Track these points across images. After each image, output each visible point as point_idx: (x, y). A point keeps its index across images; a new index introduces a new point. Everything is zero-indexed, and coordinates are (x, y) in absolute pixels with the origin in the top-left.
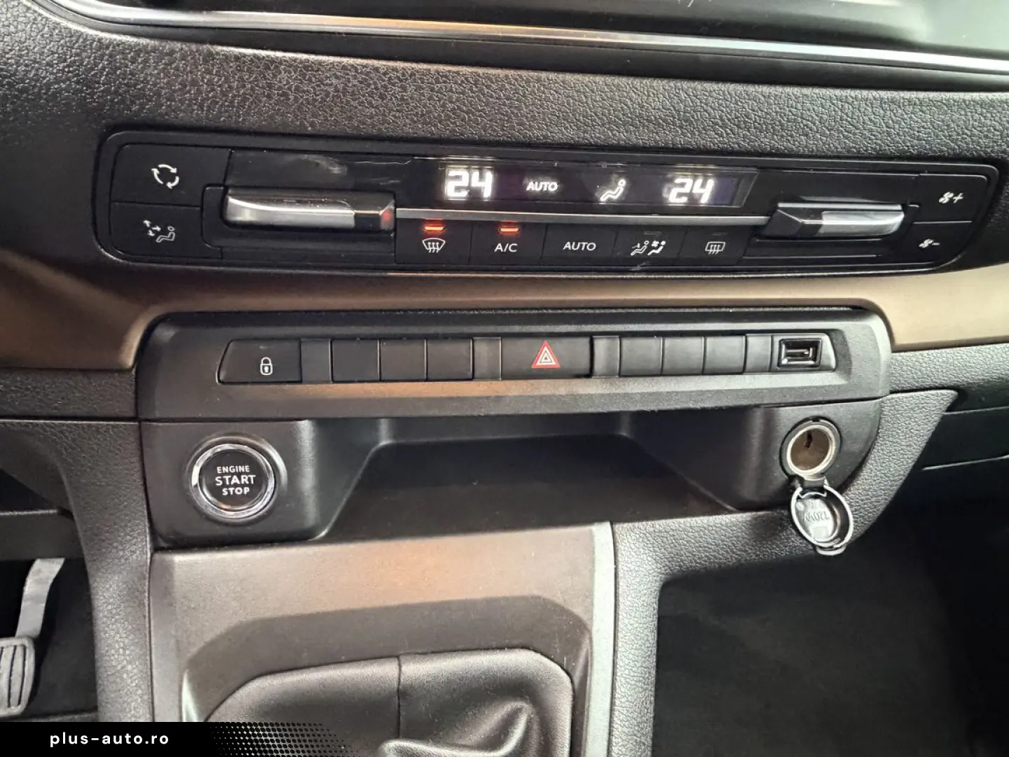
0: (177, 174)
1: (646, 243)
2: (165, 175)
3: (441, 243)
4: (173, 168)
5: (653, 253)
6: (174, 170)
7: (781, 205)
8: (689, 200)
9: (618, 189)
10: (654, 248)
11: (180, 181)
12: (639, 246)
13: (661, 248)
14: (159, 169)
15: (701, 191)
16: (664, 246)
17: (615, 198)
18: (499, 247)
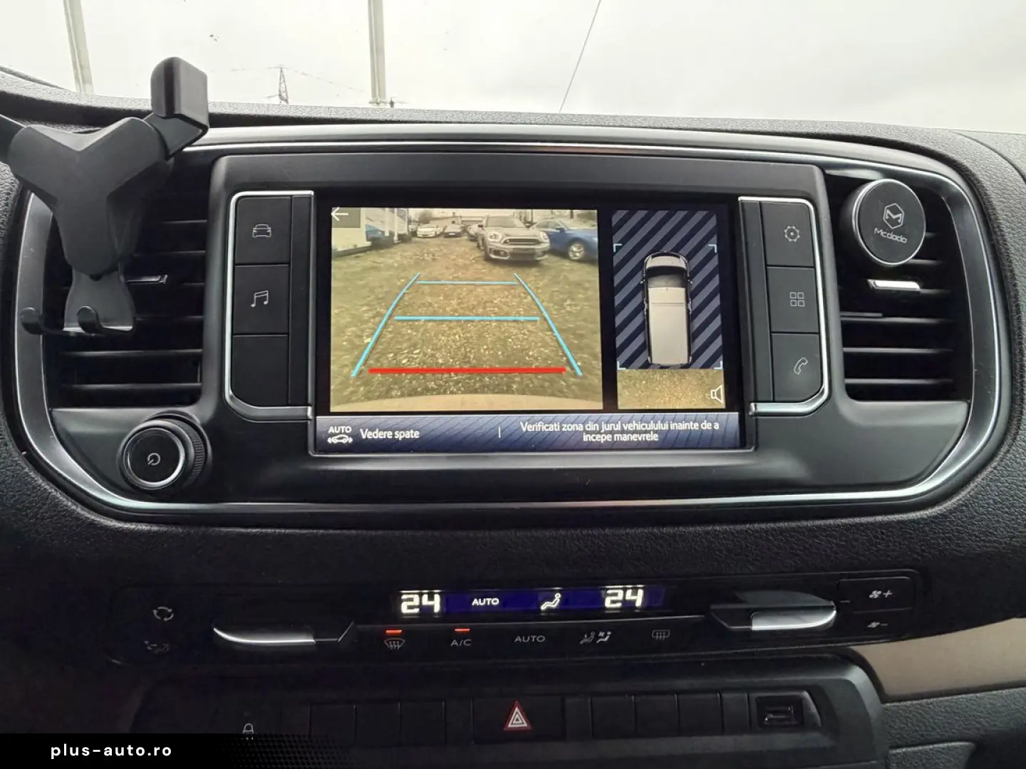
0: (172, 612)
1: (593, 634)
2: (161, 613)
3: (401, 642)
4: (169, 608)
5: (601, 641)
6: (170, 610)
7: (713, 607)
8: (623, 604)
9: (555, 600)
10: (601, 637)
11: (174, 617)
12: (586, 636)
13: (608, 637)
14: (157, 610)
15: (633, 598)
16: (610, 635)
17: (554, 606)
18: (455, 643)
